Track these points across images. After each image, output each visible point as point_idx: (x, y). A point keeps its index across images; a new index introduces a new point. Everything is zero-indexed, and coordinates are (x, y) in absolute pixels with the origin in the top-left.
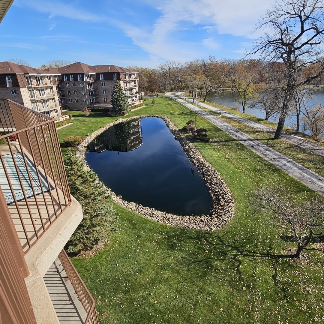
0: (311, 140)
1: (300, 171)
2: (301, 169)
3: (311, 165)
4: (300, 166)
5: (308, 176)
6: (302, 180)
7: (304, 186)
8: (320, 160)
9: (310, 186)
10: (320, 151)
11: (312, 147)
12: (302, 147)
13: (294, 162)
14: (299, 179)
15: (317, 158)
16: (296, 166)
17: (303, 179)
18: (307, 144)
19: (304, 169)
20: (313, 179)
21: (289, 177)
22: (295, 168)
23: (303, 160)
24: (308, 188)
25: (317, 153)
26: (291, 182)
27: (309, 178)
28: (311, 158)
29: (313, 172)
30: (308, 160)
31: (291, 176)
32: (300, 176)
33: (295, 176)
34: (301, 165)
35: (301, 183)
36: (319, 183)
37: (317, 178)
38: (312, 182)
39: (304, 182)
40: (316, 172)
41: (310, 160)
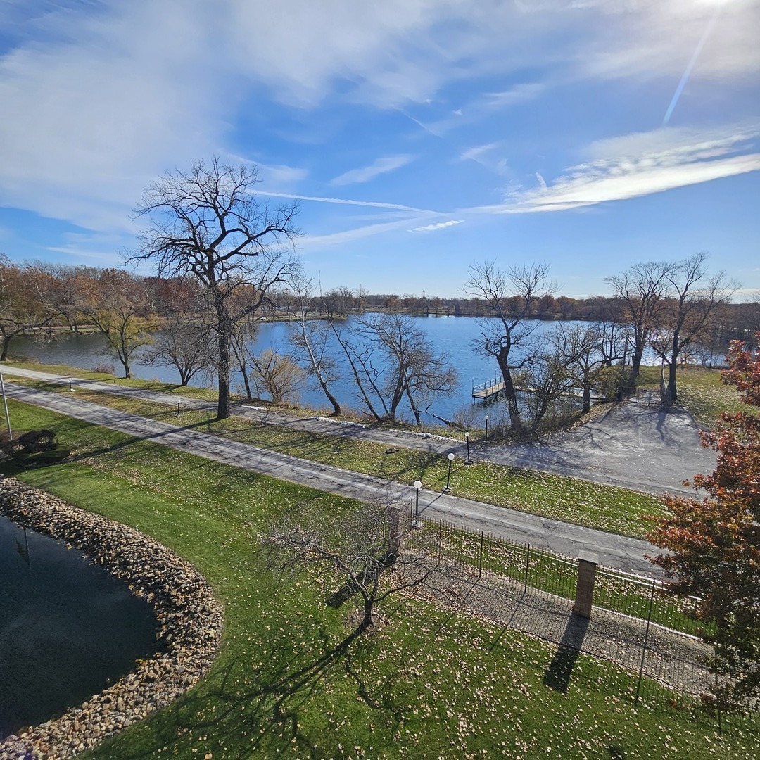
0: (277, 408)
1: (290, 466)
2: (289, 462)
3: (299, 450)
4: (285, 456)
5: (305, 470)
6: (301, 480)
7: (308, 489)
8: (305, 438)
9: (317, 486)
10: (297, 423)
11: (284, 418)
12: (271, 423)
13: (273, 452)
14: (295, 480)
15: (300, 436)
16: (280, 459)
17: (301, 477)
18: (274, 417)
19: (293, 460)
20: (314, 472)
21: (280, 482)
22: (280, 463)
23: (283, 444)
24: (316, 490)
25: (296, 428)
26: (287, 490)
27: (308, 474)
28: (292, 437)
29: (308, 461)
30: (289, 443)
31: (281, 479)
32: (293, 474)
33: (287, 477)
34: (286, 454)
35: (302, 487)
36: (324, 476)
37: (317, 468)
38: (315, 477)
39: (305, 483)
40: (312, 459)
41: (292, 442)
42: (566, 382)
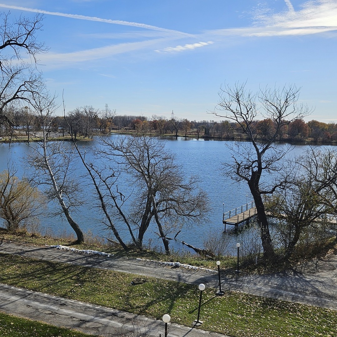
0: (12, 236)
1: (26, 301)
2: (24, 296)
3: (36, 283)
4: (20, 289)
5: (43, 305)
6: (37, 317)
7: (46, 327)
8: (44, 269)
9: (55, 323)
10: (35, 253)
11: (20, 248)
12: (5, 252)
13: (6, 286)
14: (31, 317)
15: (38, 267)
16: (14, 293)
17: (37, 313)
18: (10, 245)
19: (29, 294)
20: (52, 307)
21: (14, 319)
22: (14, 298)
23: (18, 276)
24: (55, 328)
25: (34, 258)
26: (22, 329)
27: (46, 309)
28: (29, 268)
29: (46, 295)
30: (25, 275)
31: (15, 315)
32: (29, 310)
33: (22, 313)
34: (21, 287)
35: (40, 324)
36: (64, 311)
37: (55, 303)
38: (53, 313)
39: (43, 320)
40: (51, 292)
41: (29, 274)
42: (318, 209)
